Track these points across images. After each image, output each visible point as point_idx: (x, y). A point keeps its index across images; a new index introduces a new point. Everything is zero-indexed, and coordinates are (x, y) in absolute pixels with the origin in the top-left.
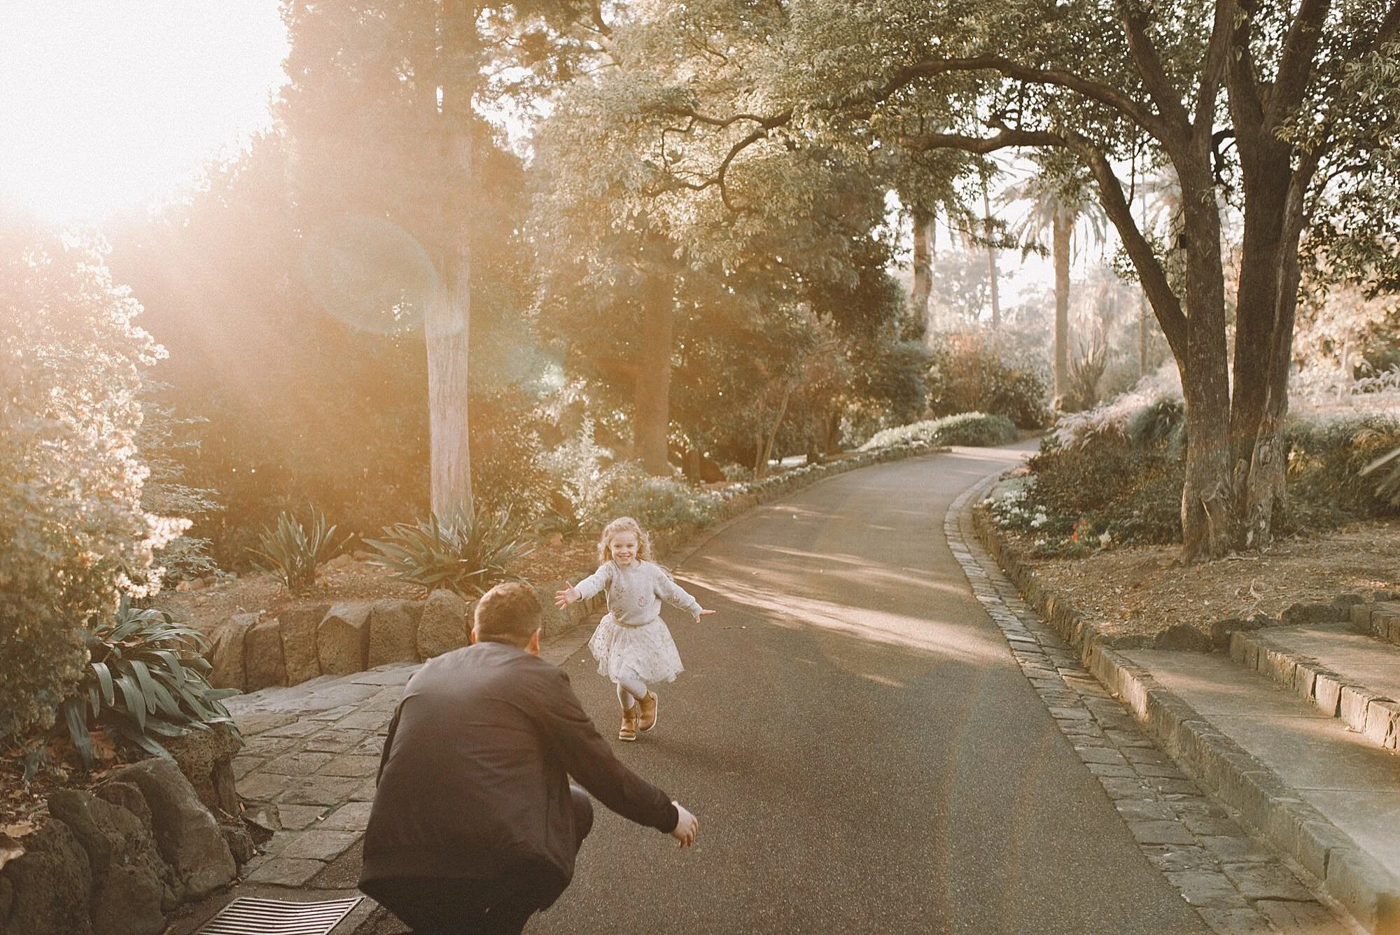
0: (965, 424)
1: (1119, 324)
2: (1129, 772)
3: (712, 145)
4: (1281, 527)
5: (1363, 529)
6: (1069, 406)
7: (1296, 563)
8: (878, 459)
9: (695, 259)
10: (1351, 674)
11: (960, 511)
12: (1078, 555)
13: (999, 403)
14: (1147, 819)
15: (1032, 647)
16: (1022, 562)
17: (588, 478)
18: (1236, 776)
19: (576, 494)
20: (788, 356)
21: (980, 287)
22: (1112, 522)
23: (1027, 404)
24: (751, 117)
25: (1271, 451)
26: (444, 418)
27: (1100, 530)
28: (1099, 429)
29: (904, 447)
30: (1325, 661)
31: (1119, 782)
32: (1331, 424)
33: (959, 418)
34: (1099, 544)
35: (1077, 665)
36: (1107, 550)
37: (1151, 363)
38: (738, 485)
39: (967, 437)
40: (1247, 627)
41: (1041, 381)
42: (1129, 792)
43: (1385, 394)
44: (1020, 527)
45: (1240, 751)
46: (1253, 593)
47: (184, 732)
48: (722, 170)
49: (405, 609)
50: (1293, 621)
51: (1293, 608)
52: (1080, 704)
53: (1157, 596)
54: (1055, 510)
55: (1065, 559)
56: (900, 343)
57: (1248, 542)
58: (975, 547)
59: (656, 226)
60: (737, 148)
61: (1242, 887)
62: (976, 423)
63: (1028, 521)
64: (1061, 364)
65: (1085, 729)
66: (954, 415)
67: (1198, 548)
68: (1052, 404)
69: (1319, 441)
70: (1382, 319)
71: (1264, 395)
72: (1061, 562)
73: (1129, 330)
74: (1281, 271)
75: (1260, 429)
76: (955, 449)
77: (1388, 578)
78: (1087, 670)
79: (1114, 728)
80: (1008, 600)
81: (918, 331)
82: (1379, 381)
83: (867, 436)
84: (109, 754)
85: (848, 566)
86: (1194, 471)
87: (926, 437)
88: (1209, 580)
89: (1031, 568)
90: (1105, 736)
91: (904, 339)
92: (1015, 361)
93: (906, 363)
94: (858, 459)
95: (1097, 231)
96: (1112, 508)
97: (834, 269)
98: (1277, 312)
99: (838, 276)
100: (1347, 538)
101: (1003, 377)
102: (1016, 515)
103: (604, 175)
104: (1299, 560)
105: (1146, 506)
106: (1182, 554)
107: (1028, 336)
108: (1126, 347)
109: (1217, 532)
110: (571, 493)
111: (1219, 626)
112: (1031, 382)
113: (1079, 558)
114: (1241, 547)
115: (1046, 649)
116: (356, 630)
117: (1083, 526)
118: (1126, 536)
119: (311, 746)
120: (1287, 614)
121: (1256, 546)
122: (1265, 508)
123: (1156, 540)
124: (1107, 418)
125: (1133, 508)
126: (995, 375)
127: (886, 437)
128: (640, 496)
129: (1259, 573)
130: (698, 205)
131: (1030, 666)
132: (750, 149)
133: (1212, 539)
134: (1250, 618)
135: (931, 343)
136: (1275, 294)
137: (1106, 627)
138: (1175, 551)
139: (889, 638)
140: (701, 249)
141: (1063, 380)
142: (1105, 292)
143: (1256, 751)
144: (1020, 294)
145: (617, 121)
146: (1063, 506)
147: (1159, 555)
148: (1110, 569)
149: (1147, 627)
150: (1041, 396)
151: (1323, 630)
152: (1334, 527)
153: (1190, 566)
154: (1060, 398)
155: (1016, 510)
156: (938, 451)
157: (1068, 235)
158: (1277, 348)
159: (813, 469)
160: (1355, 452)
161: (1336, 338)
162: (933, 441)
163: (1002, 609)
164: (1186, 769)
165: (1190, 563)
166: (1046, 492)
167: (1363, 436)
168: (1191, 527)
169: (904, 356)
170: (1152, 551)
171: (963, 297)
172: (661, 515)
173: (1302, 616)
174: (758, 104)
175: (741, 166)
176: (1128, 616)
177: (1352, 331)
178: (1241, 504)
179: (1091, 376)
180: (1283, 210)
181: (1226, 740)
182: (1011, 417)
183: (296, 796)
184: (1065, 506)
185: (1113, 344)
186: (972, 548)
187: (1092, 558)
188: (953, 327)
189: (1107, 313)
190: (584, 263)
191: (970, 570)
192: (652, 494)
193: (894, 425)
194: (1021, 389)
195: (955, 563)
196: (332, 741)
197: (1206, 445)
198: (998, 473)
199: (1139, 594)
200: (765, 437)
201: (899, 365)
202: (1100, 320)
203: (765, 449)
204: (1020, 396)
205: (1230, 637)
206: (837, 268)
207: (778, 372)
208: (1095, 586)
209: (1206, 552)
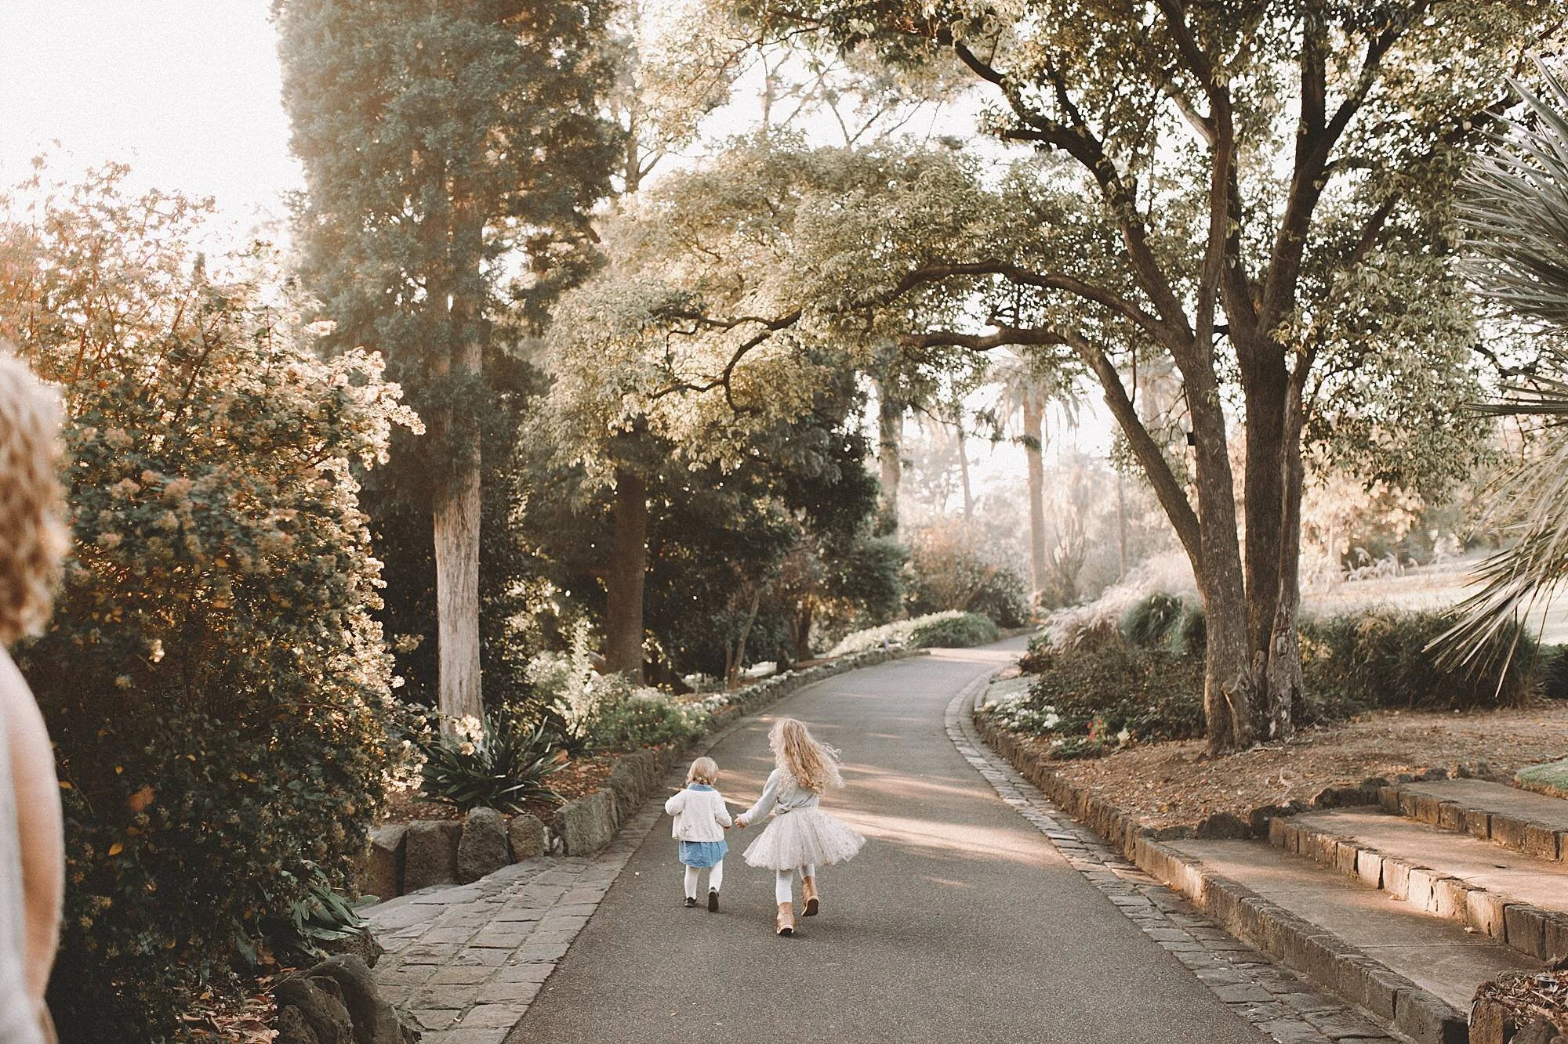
0: (942, 625)
1: (1094, 513)
2: (1197, 947)
3: (716, 346)
4: (1302, 717)
5: (1375, 718)
6: (1049, 603)
7: (1320, 750)
8: (856, 665)
9: (692, 461)
10: (1389, 850)
11: (957, 715)
12: (1098, 754)
13: (976, 600)
14: (1227, 984)
15: (1075, 844)
16: (1042, 764)
17: (581, 691)
18: (1301, 941)
19: (569, 708)
20: (766, 556)
21: (945, 475)
22: (1128, 719)
23: (1006, 601)
24: (756, 319)
25: (1287, 642)
26: (455, 630)
27: (1115, 728)
28: (1091, 625)
29: (881, 650)
30: (1363, 840)
31: (1192, 955)
32: (1334, 614)
33: (936, 617)
34: (1117, 743)
35: (1121, 859)
36: (1126, 748)
37: (1131, 554)
38: (717, 697)
39: (945, 638)
40: (1283, 813)
41: (1020, 576)
42: (1204, 963)
43: (1383, 581)
44: (1031, 729)
45: (1299, 920)
46: (1283, 782)
47: (342, 935)
48: (727, 372)
49: (442, 829)
50: (1326, 806)
51: (1325, 792)
52: (1135, 891)
53: (1190, 789)
54: (1066, 709)
55: (1086, 758)
56: (873, 539)
57: (1272, 733)
58: (986, 751)
59: (655, 428)
60: (743, 350)
61: (1325, 1030)
62: (955, 622)
63: (1040, 723)
64: (1038, 557)
65: (1148, 912)
66: (930, 614)
67: (1223, 739)
68: (1031, 598)
69: (1324, 632)
70: (1366, 504)
71: (1277, 586)
72: (1083, 762)
73: (1107, 519)
74: (1285, 467)
75: (1276, 620)
76: (934, 651)
77: (1408, 762)
78: (1132, 863)
79: (1174, 912)
80: (1035, 802)
81: (889, 526)
82: (1377, 570)
83: (836, 639)
84: (270, 960)
85: (863, 776)
86: (1214, 664)
87: (901, 640)
88: (1239, 771)
89: (1054, 769)
90: (1168, 919)
91: (876, 534)
92: (990, 557)
93: (880, 560)
94: (834, 664)
95: (1070, 415)
96: (1125, 706)
97: (815, 464)
98: (1284, 507)
99: (819, 471)
100: (1363, 727)
101: (980, 573)
102: (1025, 717)
103: (616, 379)
104: (1322, 748)
105: (1162, 702)
106: (1208, 747)
107: (998, 527)
108: (1104, 537)
109: (1241, 723)
110: (563, 707)
111: (1257, 813)
112: (1008, 576)
113: (1099, 757)
114: (1265, 738)
115: (1090, 846)
116: (391, 853)
117: (1099, 724)
118: (1142, 734)
119: (409, 960)
120: (1319, 798)
121: (1278, 736)
122: (1285, 698)
123: (1175, 736)
124: (1098, 616)
125: (1148, 705)
126: (972, 570)
127: (857, 641)
128: (630, 709)
129: (1286, 762)
130: (700, 406)
131: (1079, 861)
132: (754, 353)
133: (1236, 731)
134: (1286, 804)
135: (900, 539)
136: (1281, 489)
137: (1147, 822)
138: (1201, 745)
139: (934, 842)
140: (699, 450)
141: (1040, 577)
142: (1078, 478)
143: (1314, 920)
144: (986, 481)
145: (628, 325)
146: (1073, 705)
147: (1183, 750)
148: (1137, 766)
149: (1186, 819)
150: (1020, 591)
151: (1358, 812)
152: (1348, 717)
153: (1217, 759)
154: (1039, 593)
155: (1024, 712)
156: (916, 654)
157: (1038, 420)
158: (1286, 542)
159: (789, 677)
160: (1361, 642)
161: (1322, 525)
162: (910, 642)
163: (1032, 810)
164: (1248, 943)
165: (1216, 756)
166: (1052, 693)
167: (1368, 624)
168: (1215, 719)
169: (878, 552)
170: (1174, 747)
171: (927, 486)
172: (653, 729)
173: (1334, 800)
174: (763, 304)
175: (746, 368)
176: (1165, 809)
177: (1336, 516)
178: (1262, 696)
179: (1070, 569)
180: (1283, 409)
181: (1285, 911)
182: (990, 615)
183: (423, 1002)
184: (1075, 705)
185: (1090, 535)
186: (983, 752)
187: (1113, 756)
188: (925, 520)
189: (1082, 501)
190: (581, 465)
191: (988, 774)
192: (643, 706)
193: (864, 626)
194: (1000, 584)
195: (972, 767)
196: (427, 954)
197: (1225, 637)
198: (988, 675)
199: (1171, 787)
200: (736, 644)
201: (872, 563)
202: (1074, 509)
203: (735, 654)
204: (998, 592)
205: (1268, 823)
206: (819, 462)
207: (756, 573)
208: (1125, 783)
209: (1231, 743)
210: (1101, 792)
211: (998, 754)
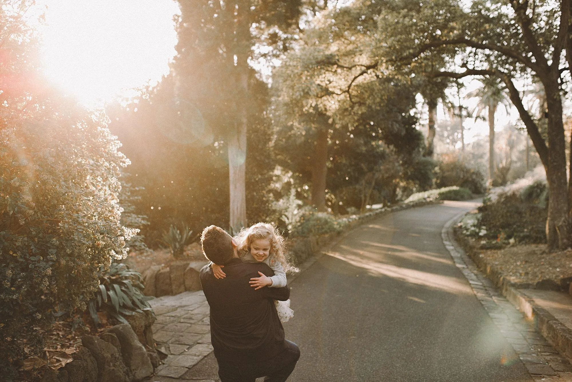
0: (450, 192)
1: (517, 150)
3: (345, 77)
6: (495, 184)
8: (413, 206)
9: (337, 123)
11: (448, 228)
12: (500, 248)
13: (464, 183)
14: (534, 363)
15: (481, 287)
16: (475, 250)
17: (293, 213)
19: (288, 219)
20: (376, 163)
21: (456, 134)
22: (515, 234)
23: (476, 184)
24: (362, 65)
26: (236, 188)
27: (509, 237)
28: (509, 194)
29: (424, 201)
31: (521, 346)
33: (447, 189)
34: (509, 243)
35: (500, 296)
36: (513, 246)
37: (531, 166)
38: (354, 216)
39: (451, 197)
41: (483, 174)
42: (525, 351)
44: (474, 236)
47: (134, 313)
48: (349, 87)
52: (502, 311)
53: (536, 266)
54: (490, 228)
55: (495, 249)
56: (422, 158)
58: (455, 244)
59: (322, 110)
60: (356, 78)
62: (455, 191)
63: (478, 233)
64: (491, 167)
66: (445, 187)
67: (554, 246)
68: (488, 183)
72: (493, 251)
73: (521, 152)
76: (445, 202)
78: (505, 297)
79: (517, 323)
80: (470, 267)
81: (430, 152)
83: (408, 196)
84: (105, 321)
85: (400, 251)
86: (552, 213)
87: (433, 198)
88: (559, 260)
89: (480, 253)
90: (514, 326)
91: (424, 156)
92: (471, 165)
93: (425, 166)
94: (404, 206)
95: (507, 110)
96: (515, 228)
99: (397, 130)
101: (467, 172)
102: (473, 231)
103: (301, 89)
105: (530, 228)
106: (546, 248)
107: (477, 155)
108: (520, 159)
109: (562, 239)
110: (286, 219)
111: (563, 280)
112: (478, 174)
115: (487, 288)
117: (502, 235)
118: (521, 240)
119: (182, 320)
123: (535, 242)
124: (512, 190)
125: (524, 228)
126: (463, 171)
127: (416, 197)
128: (314, 220)
130: (339, 101)
131: (480, 295)
132: (360, 79)
133: (560, 242)
135: (435, 158)
137: (513, 279)
138: (543, 247)
139: (419, 282)
140: (340, 119)
141: (492, 174)
142: (510, 136)
144: (474, 137)
145: (306, 67)
147: (536, 249)
148: (515, 254)
149: (531, 280)
150: (483, 180)
154: (491, 181)
155: (473, 228)
156: (438, 203)
157: (494, 112)
159: (386, 210)
162: (437, 199)
163: (467, 270)
164: (550, 342)
165: (550, 252)
166: (486, 221)
168: (550, 237)
169: (424, 163)
170: (533, 247)
171: (449, 138)
172: (323, 228)
174: (364, 60)
175: (357, 86)
176: (523, 275)
179: (505, 171)
181: (568, 329)
182: (470, 189)
183: (177, 341)
184: (494, 226)
185: (514, 158)
186: (454, 244)
187: (506, 249)
188: (445, 151)
189: (511, 145)
190: (292, 125)
191: (453, 254)
192: (319, 219)
193: (419, 191)
194: (474, 177)
195: (447, 250)
196: (191, 318)
197: (557, 201)
198: (464, 213)
199: (527, 265)
200: (365, 196)
201: (422, 167)
202: (508, 148)
203: (365, 201)
204: (473, 180)
205: (569, 285)
206: (396, 126)
207: (371, 170)
208: (508, 261)
209: (558, 247)
210: (497, 265)
211: (460, 245)
